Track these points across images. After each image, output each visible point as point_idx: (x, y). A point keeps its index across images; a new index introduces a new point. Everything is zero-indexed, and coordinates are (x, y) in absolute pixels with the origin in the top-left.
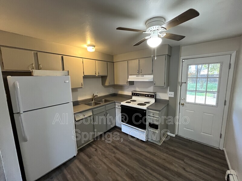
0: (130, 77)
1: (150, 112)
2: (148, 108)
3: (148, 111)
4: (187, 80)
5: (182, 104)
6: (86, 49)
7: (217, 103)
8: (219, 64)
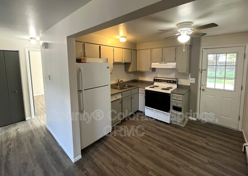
0: (153, 64)
1: (174, 95)
2: (172, 92)
3: (172, 95)
4: (207, 68)
5: (202, 90)
6: (119, 40)
7: (235, 88)
8: (236, 54)
